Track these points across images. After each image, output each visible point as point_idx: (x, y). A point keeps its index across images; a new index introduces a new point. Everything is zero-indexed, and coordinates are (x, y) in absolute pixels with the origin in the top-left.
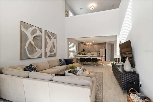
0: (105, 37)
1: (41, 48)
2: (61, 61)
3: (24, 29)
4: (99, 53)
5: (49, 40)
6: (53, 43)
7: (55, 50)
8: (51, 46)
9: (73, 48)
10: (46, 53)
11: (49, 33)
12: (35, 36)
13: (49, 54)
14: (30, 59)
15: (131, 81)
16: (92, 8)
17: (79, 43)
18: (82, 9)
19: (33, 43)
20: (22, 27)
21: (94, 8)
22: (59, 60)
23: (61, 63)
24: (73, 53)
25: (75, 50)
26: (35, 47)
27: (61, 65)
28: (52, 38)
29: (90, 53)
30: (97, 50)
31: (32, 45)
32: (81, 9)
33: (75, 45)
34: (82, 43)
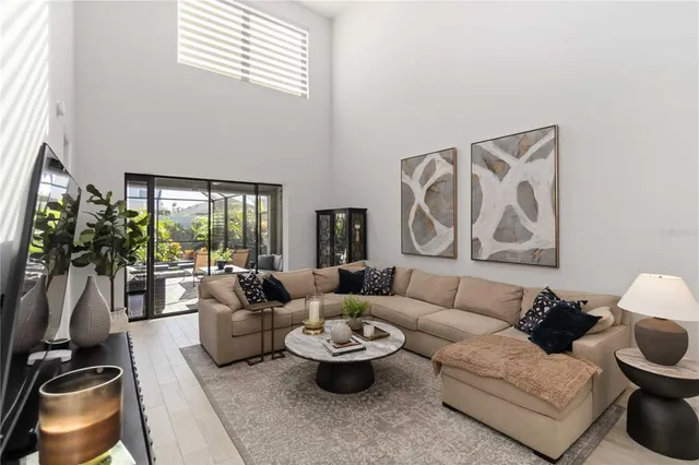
5: (495, 180)
6: (525, 185)
7: (538, 227)
10: (475, 244)
12: (432, 185)
13: (490, 247)
19: (427, 210)
20: (403, 174)
26: (432, 218)
31: (424, 214)
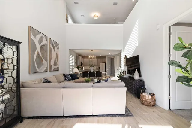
0: (109, 50)
1: (46, 61)
2: (66, 76)
3: (33, 36)
4: (98, 68)
5: (54, 50)
6: (57, 54)
7: (58, 63)
8: (55, 59)
9: (72, 61)
10: (51, 66)
11: (53, 41)
12: (42, 46)
13: (53, 67)
14: (38, 72)
15: (139, 87)
16: (95, 17)
17: (78, 55)
18: (84, 16)
20: (31, 34)
21: (97, 18)
22: (64, 74)
23: (67, 79)
24: (72, 67)
25: (74, 64)
26: (42, 58)
27: (66, 81)
28: (56, 48)
29: (93, 67)
30: (96, 65)
31: (40, 56)
32: (82, 16)
33: (74, 58)
34: (81, 55)
